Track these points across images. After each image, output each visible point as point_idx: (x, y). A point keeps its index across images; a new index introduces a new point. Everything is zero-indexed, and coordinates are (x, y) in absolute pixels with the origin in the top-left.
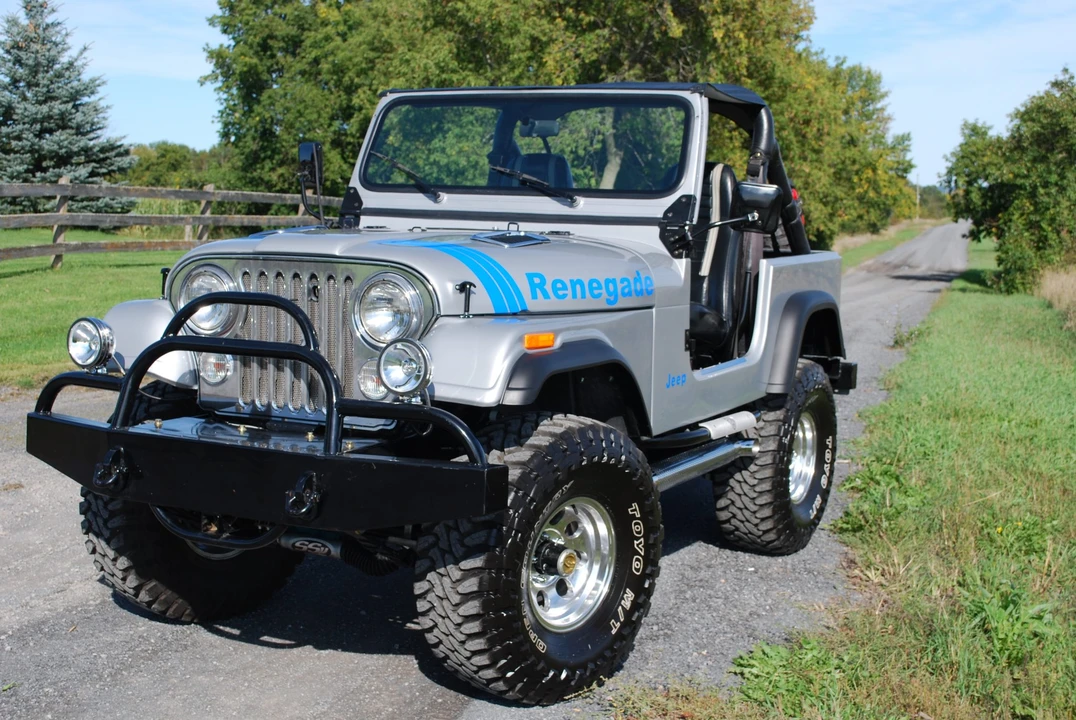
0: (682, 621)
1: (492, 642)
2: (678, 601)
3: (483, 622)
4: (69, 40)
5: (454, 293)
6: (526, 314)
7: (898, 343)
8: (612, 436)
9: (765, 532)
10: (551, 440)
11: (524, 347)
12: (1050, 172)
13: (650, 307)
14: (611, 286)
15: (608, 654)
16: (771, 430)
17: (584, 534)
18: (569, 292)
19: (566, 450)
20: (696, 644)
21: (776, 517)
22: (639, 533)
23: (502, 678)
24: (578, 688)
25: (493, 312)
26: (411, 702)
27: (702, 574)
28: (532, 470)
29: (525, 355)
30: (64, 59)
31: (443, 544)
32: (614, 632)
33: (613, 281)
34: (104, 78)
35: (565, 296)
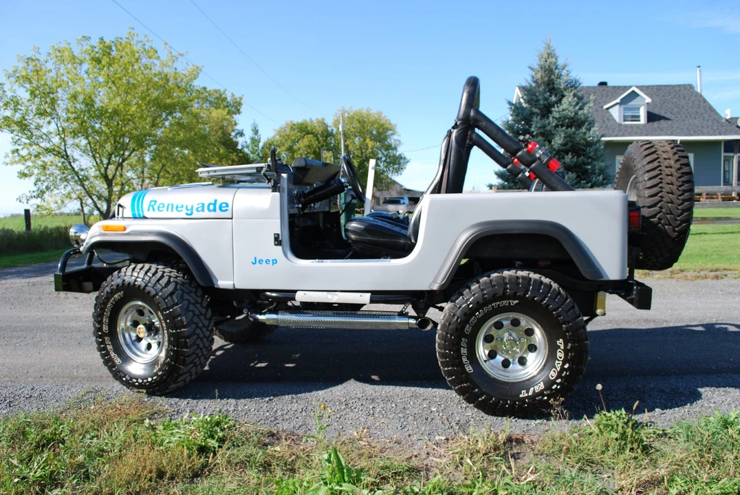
6: (145, 218)
11: (102, 230)
13: (229, 218)
14: (189, 207)
25: (131, 216)
35: (163, 210)
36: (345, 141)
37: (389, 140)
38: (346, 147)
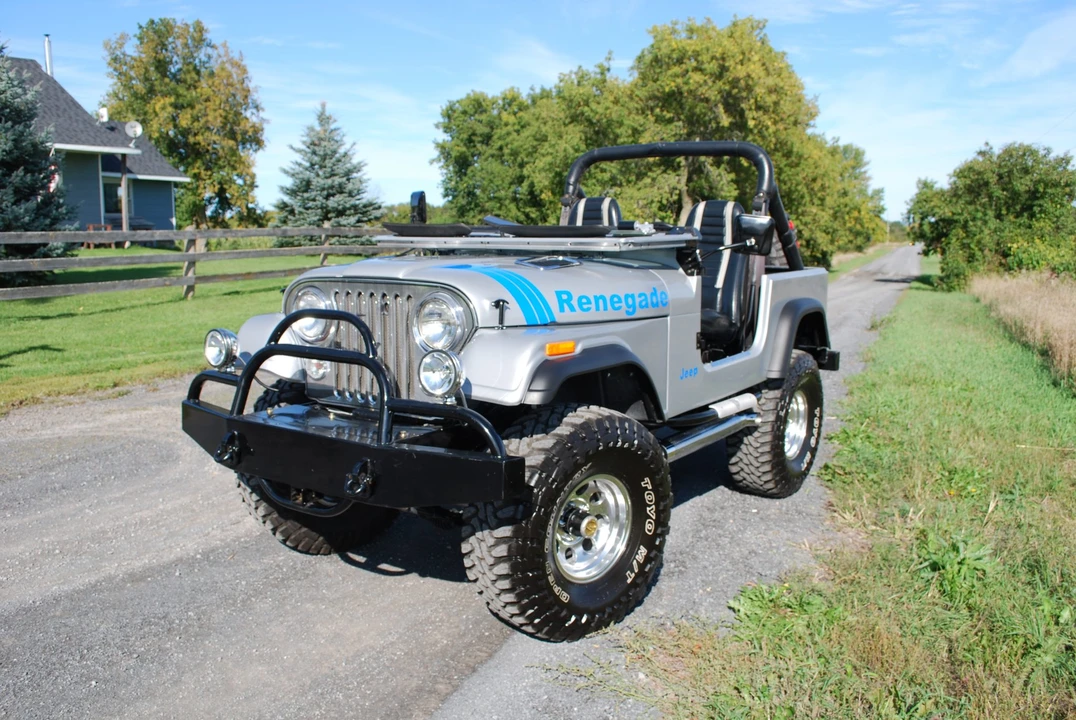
0: (695, 558)
1: (520, 597)
2: (695, 540)
3: (512, 580)
4: (345, 139)
5: (490, 309)
6: (555, 324)
7: (873, 327)
8: (627, 425)
9: (766, 482)
10: (572, 430)
11: (546, 354)
12: (977, 211)
13: (666, 316)
14: (630, 301)
15: (623, 599)
16: (771, 405)
17: (606, 502)
18: (593, 306)
19: (585, 438)
20: (703, 581)
21: (774, 471)
22: (651, 501)
23: (531, 623)
24: (598, 628)
25: (526, 323)
26: (464, 635)
27: (717, 515)
28: (554, 456)
29: (546, 361)
30: (342, 151)
31: (481, 515)
32: (629, 581)
33: (632, 296)
34: (366, 162)
35: (589, 309)
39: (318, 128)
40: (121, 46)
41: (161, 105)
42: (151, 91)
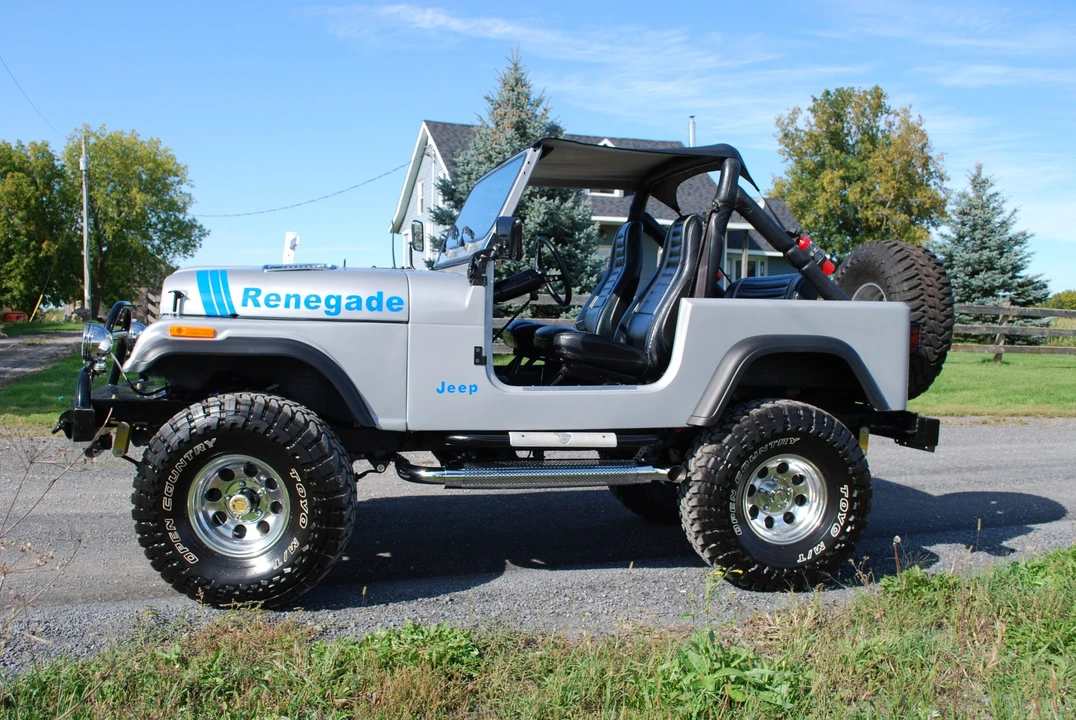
6: (235, 316)
13: (405, 322)
14: (333, 302)
15: (263, 583)
18: (282, 303)
19: (209, 415)
25: (204, 313)
28: (174, 425)
32: (275, 568)
35: (276, 306)
36: (90, 189)
37: (172, 193)
38: (91, 199)
39: (972, 195)
40: (793, 121)
41: (830, 178)
42: (822, 166)
